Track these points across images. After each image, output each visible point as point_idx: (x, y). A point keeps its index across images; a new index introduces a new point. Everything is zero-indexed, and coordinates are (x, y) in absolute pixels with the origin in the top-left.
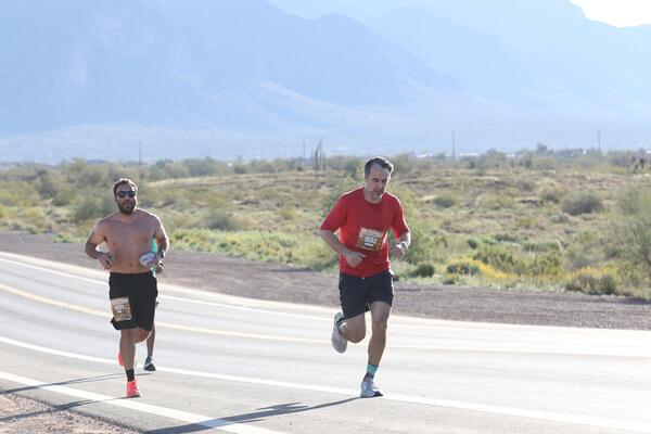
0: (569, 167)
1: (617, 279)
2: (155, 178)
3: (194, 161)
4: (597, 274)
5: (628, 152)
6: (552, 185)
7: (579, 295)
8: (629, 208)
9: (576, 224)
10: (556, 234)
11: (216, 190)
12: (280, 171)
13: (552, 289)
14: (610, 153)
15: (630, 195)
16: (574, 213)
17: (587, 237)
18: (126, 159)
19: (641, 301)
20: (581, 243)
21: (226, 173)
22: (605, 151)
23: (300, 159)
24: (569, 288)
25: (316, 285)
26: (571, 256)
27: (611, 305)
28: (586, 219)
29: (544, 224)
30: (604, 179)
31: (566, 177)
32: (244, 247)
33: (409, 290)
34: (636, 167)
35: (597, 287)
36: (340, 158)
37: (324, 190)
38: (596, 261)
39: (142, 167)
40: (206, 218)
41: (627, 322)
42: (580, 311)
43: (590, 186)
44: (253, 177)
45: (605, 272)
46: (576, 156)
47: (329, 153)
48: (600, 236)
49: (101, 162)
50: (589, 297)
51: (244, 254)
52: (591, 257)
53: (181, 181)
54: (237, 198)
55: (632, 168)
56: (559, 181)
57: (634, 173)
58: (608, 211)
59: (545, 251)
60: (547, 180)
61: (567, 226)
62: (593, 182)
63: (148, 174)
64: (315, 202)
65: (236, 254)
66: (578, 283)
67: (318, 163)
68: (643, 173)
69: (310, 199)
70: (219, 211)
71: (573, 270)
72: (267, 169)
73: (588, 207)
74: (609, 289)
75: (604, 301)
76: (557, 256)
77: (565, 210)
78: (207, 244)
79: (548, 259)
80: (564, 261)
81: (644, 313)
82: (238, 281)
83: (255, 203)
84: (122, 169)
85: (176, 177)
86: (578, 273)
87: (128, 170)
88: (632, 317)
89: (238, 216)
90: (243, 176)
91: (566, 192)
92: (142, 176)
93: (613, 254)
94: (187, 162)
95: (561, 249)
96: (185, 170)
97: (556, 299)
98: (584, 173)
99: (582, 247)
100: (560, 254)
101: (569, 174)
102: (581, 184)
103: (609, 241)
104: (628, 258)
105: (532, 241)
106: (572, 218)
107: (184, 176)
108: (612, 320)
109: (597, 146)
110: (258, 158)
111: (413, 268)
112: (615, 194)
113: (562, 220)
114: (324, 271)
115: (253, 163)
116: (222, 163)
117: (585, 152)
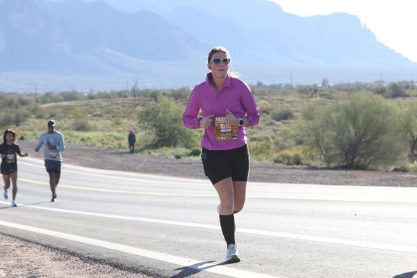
0: (274, 94)
1: (302, 156)
2: (44, 102)
3: (66, 92)
4: (291, 153)
5: (308, 86)
6: (265, 104)
7: (281, 165)
8: (308, 116)
9: (279, 126)
10: (268, 131)
11: (79, 109)
12: (114, 98)
13: (266, 162)
14: (297, 86)
15: (309, 109)
16: (278, 120)
17: (285, 133)
18: (28, 92)
19: (315, 168)
20: (282, 136)
21: (84, 99)
22: (295, 85)
23: (125, 91)
24: (276, 161)
25: (136, 161)
26: (277, 144)
27: (299, 171)
28: (284, 123)
29: (262, 126)
30: (295, 101)
31: (273, 100)
32: (94, 140)
33: (187, 164)
34: (312, 94)
35: (291, 161)
36: (147, 90)
37: (139, 109)
38: (290, 146)
39: (37, 96)
40: (73, 125)
41: (308, 180)
42: (282, 175)
43: (287, 105)
44: (99, 101)
45: (296, 152)
46: (279, 88)
47: (141, 87)
48: (292, 132)
49: (14, 93)
50: (286, 166)
51: (94, 144)
52: (288, 144)
53: (59, 104)
54: (90, 113)
55: (310, 94)
56: (270, 102)
57: (311, 97)
58: (298, 118)
59: (262, 141)
60: (263, 102)
61: (274, 127)
62: (288, 102)
63: (40, 100)
64: (133, 115)
65: (90, 144)
66: (281, 159)
67: (135, 93)
68: (315, 97)
69: (131, 113)
70: (80, 120)
71: (278, 151)
72: (106, 96)
73: (285, 116)
74: (298, 162)
75: (295, 168)
76: (268, 144)
77: (273, 118)
78: (73, 139)
79: (264, 145)
80: (273, 146)
81: (317, 175)
82: (92, 160)
83: (100, 116)
84: (25, 98)
85: (56, 102)
86: (281, 153)
87: (30, 98)
88: (311, 177)
89: (91, 123)
90: (93, 101)
91: (273, 108)
92: (37, 101)
93: (300, 143)
94: (62, 94)
95: (271, 139)
96: (61, 97)
97: (268, 167)
98: (283, 98)
99: (282, 138)
100: (270, 143)
101: (275, 98)
102: (281, 103)
103: (298, 135)
104: (308, 145)
105: (255, 136)
106: (277, 123)
107: (60, 101)
108: (299, 179)
109: (290, 83)
110: (102, 90)
111: (189, 151)
112: (300, 109)
113: (271, 124)
114: (139, 154)
115: (99, 94)
116: (82, 94)
117: (284, 86)
